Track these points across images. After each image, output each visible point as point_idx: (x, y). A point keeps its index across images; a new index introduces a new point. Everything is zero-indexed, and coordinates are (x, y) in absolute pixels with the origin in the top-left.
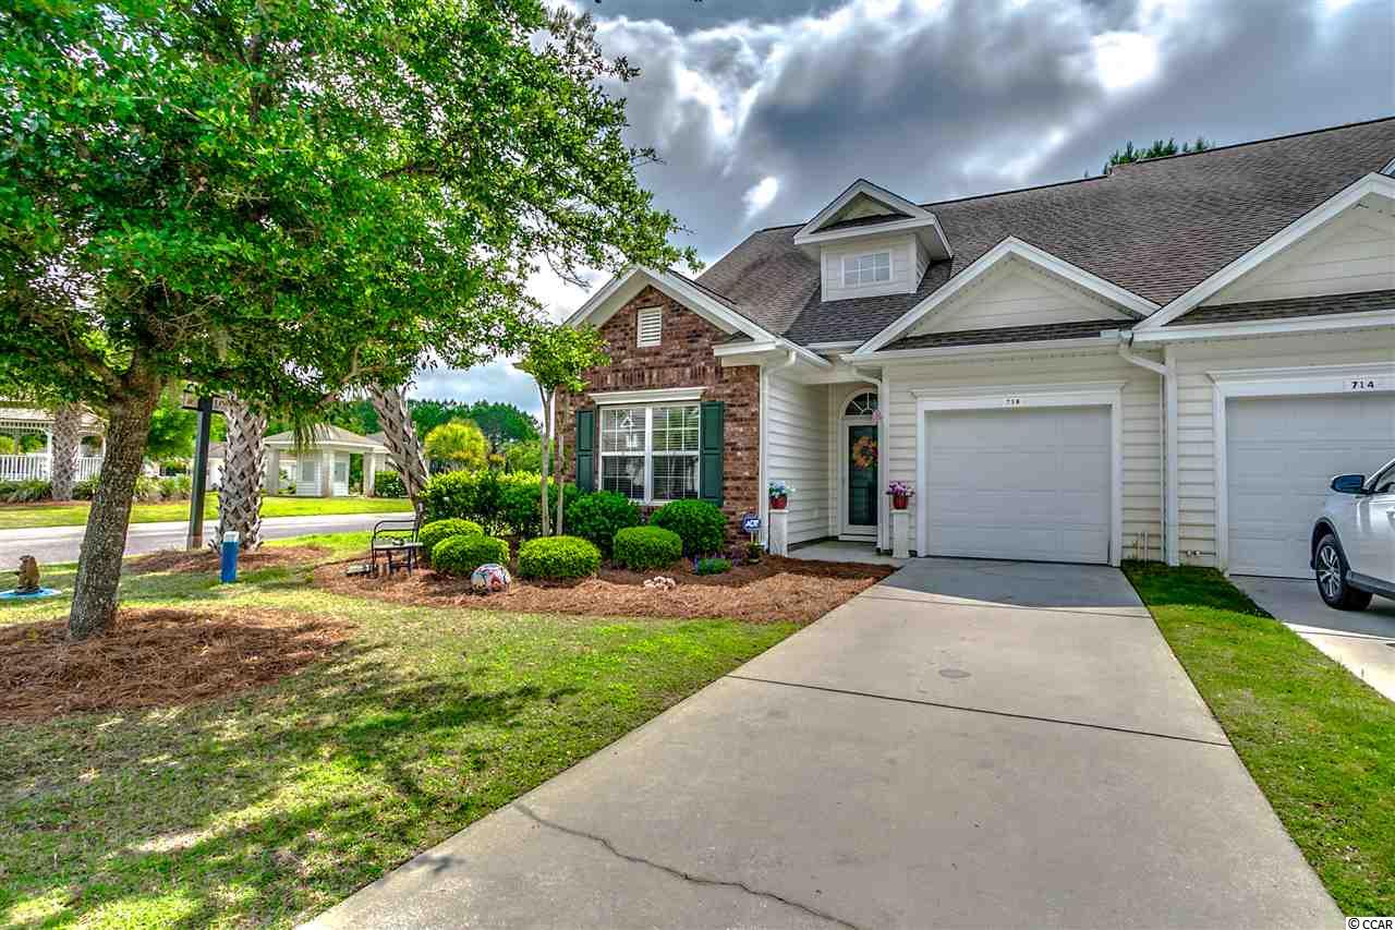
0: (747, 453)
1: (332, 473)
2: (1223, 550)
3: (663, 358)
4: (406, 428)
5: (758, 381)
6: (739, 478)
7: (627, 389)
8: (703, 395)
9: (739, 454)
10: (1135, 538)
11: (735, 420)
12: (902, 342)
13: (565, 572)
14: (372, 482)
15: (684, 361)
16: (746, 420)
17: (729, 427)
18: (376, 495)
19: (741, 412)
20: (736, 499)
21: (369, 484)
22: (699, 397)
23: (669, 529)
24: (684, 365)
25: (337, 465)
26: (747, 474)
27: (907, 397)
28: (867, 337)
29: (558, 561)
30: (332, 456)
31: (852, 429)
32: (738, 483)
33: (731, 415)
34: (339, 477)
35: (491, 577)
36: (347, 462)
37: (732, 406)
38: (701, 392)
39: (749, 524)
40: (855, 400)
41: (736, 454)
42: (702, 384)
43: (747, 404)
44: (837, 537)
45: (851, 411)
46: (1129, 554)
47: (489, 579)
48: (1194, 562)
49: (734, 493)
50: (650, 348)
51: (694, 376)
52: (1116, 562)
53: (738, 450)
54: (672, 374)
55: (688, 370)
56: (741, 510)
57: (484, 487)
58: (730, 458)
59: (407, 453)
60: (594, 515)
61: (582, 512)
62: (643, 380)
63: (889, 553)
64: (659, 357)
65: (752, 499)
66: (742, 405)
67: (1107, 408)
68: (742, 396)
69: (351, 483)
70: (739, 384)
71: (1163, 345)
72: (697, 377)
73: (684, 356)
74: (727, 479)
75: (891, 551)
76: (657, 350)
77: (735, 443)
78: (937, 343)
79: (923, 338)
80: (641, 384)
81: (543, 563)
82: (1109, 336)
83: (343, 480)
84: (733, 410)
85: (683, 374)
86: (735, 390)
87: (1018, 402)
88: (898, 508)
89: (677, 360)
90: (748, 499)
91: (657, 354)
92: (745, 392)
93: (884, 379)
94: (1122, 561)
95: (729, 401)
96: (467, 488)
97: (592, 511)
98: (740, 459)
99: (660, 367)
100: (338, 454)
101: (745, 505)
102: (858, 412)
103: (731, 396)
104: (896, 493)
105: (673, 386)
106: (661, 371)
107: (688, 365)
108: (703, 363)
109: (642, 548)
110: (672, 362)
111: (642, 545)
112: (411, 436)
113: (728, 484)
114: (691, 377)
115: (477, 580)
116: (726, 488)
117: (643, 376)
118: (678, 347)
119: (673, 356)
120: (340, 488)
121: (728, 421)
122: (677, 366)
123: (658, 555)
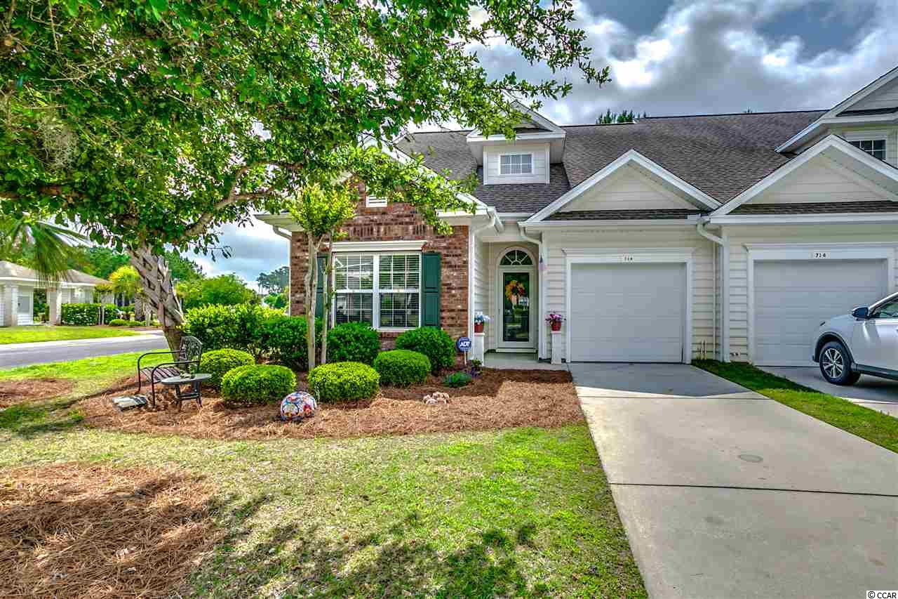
0: (460, 291)
1: (15, 305)
2: (752, 352)
3: (389, 217)
4: (160, 267)
5: (468, 238)
6: (453, 310)
7: (358, 240)
8: (424, 247)
9: (453, 292)
10: (699, 346)
11: (451, 266)
12: (557, 216)
13: (359, 394)
14: (59, 312)
15: (407, 220)
16: (459, 266)
17: (445, 271)
18: (62, 324)
19: (454, 261)
20: (452, 326)
21: (56, 314)
22: (420, 249)
23: (417, 350)
24: (407, 223)
25: (20, 298)
26: (460, 307)
27: (559, 254)
28: (535, 210)
29: (353, 384)
30: (15, 290)
31: (505, 274)
32: (453, 314)
33: (446, 263)
34: (22, 307)
35: (303, 405)
36: (31, 295)
37: (447, 256)
38: (422, 244)
39: (462, 344)
40: (508, 254)
41: (450, 292)
42: (423, 238)
43: (460, 255)
44: (495, 350)
45: (505, 262)
46: (696, 356)
47: (301, 406)
48: (737, 360)
49: (449, 322)
50: (378, 208)
51: (416, 231)
52: (688, 362)
53: (453, 289)
54: (397, 229)
55: (411, 227)
56: (455, 334)
57: (243, 320)
58: (447, 295)
59: (162, 289)
60: (349, 342)
61: (339, 339)
62: (372, 233)
63: (549, 361)
64: (386, 216)
65: (463, 326)
66: (456, 256)
67: (684, 265)
68: (455, 248)
69: (35, 314)
70: (454, 239)
71: (721, 227)
72: (419, 233)
73: (406, 216)
74: (443, 311)
75: (550, 359)
76: (384, 211)
77: (450, 284)
78: (582, 218)
79: (572, 213)
80: (371, 236)
81: (340, 388)
82: (692, 219)
83: (27, 311)
84: (448, 259)
85: (407, 230)
86: (450, 244)
87: (631, 259)
88: (553, 330)
89: (400, 220)
90: (460, 326)
91: (384, 213)
92: (458, 246)
93: (543, 241)
94: (692, 360)
95: (445, 252)
96: (228, 321)
97: (348, 337)
98: (454, 296)
99: (386, 224)
100: (21, 288)
101: (458, 330)
102: (510, 264)
103: (445, 248)
104: (555, 320)
105: (398, 238)
106: (387, 227)
107: (412, 223)
108: (423, 223)
109: (404, 368)
110: (397, 220)
111: (405, 366)
112: (165, 274)
113: (444, 314)
114: (414, 233)
115: (286, 407)
116: (443, 318)
117: (372, 230)
118: (403, 209)
119: (398, 216)
120: (25, 318)
121: (444, 267)
122: (401, 223)
123: (417, 373)
